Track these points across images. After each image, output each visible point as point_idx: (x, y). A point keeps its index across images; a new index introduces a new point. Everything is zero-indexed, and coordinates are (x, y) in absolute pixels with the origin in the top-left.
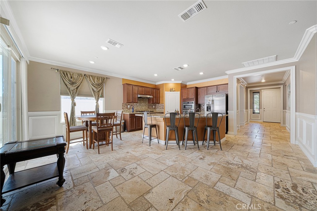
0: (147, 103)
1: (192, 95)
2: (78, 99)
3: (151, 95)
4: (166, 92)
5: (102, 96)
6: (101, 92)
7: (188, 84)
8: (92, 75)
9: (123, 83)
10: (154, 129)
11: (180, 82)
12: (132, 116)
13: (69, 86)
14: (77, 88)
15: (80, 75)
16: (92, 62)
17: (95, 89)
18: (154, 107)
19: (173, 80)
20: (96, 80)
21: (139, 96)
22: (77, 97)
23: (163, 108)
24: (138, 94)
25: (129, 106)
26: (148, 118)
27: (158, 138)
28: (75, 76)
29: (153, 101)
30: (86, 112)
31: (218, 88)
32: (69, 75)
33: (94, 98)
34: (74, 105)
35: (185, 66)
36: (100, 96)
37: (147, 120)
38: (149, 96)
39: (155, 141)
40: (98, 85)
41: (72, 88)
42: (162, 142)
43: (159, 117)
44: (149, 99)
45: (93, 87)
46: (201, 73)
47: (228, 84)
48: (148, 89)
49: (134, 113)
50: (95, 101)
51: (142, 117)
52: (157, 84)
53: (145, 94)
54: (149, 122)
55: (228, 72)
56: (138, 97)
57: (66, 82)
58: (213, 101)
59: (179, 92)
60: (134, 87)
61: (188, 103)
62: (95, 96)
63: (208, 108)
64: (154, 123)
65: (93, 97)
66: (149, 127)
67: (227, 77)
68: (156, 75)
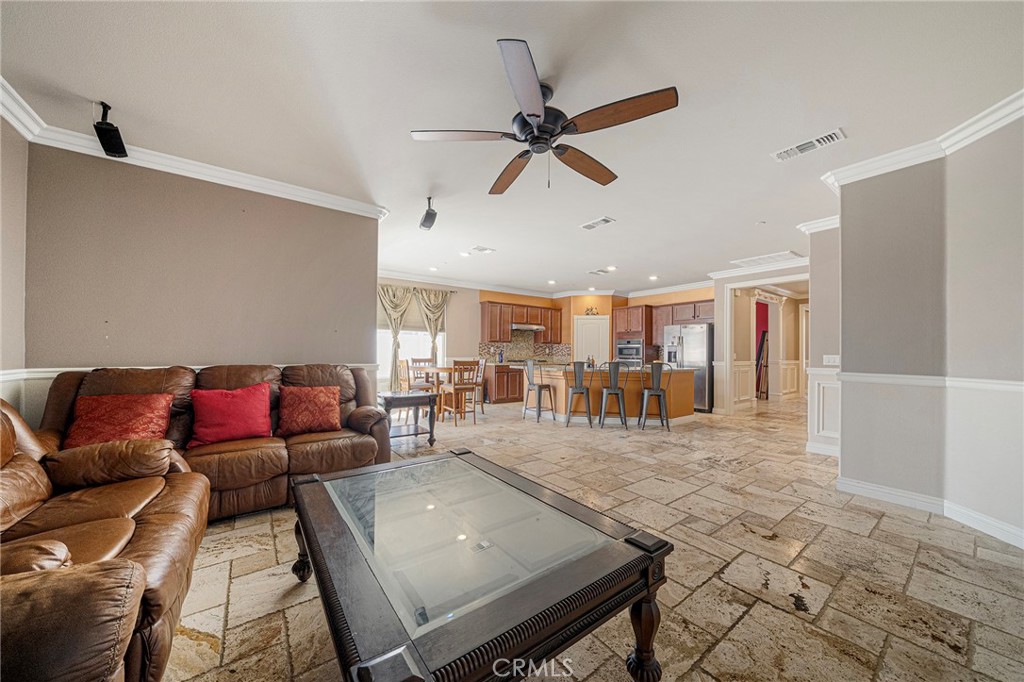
0: (532, 342)
1: (637, 324)
2: (403, 335)
3: (540, 324)
4: (576, 317)
5: (442, 330)
6: (440, 320)
7: (631, 296)
8: (425, 287)
9: (483, 300)
10: (545, 393)
11: (611, 293)
12: (501, 371)
13: (390, 311)
14: (402, 316)
15: (407, 290)
16: (433, 269)
17: (430, 315)
18: (547, 350)
19: (592, 289)
20: (432, 296)
21: (515, 327)
22: (401, 332)
23: (569, 355)
24: (512, 323)
25: (492, 350)
26: (535, 372)
27: (554, 410)
28: (399, 294)
29: (545, 337)
30: (420, 361)
31: (697, 308)
32: (390, 291)
33: (428, 333)
34: (397, 346)
35: (611, 269)
36: (439, 327)
37: (533, 376)
38: (535, 327)
39: (547, 415)
40: (437, 307)
41: (395, 315)
42: (562, 418)
43: (555, 370)
44: (536, 333)
45: (428, 312)
46: (653, 278)
47: (713, 300)
48: (535, 311)
49: (504, 363)
50: (430, 339)
51: (520, 372)
52: (555, 296)
53: (527, 323)
54: (537, 381)
55: (715, 275)
56: (513, 330)
57: (387, 306)
58: (681, 339)
59: (608, 318)
60: (504, 308)
61: (629, 342)
62: (430, 328)
63: (672, 356)
64: (546, 382)
65: (427, 330)
66: (536, 388)
67: (711, 283)
68: (552, 282)
